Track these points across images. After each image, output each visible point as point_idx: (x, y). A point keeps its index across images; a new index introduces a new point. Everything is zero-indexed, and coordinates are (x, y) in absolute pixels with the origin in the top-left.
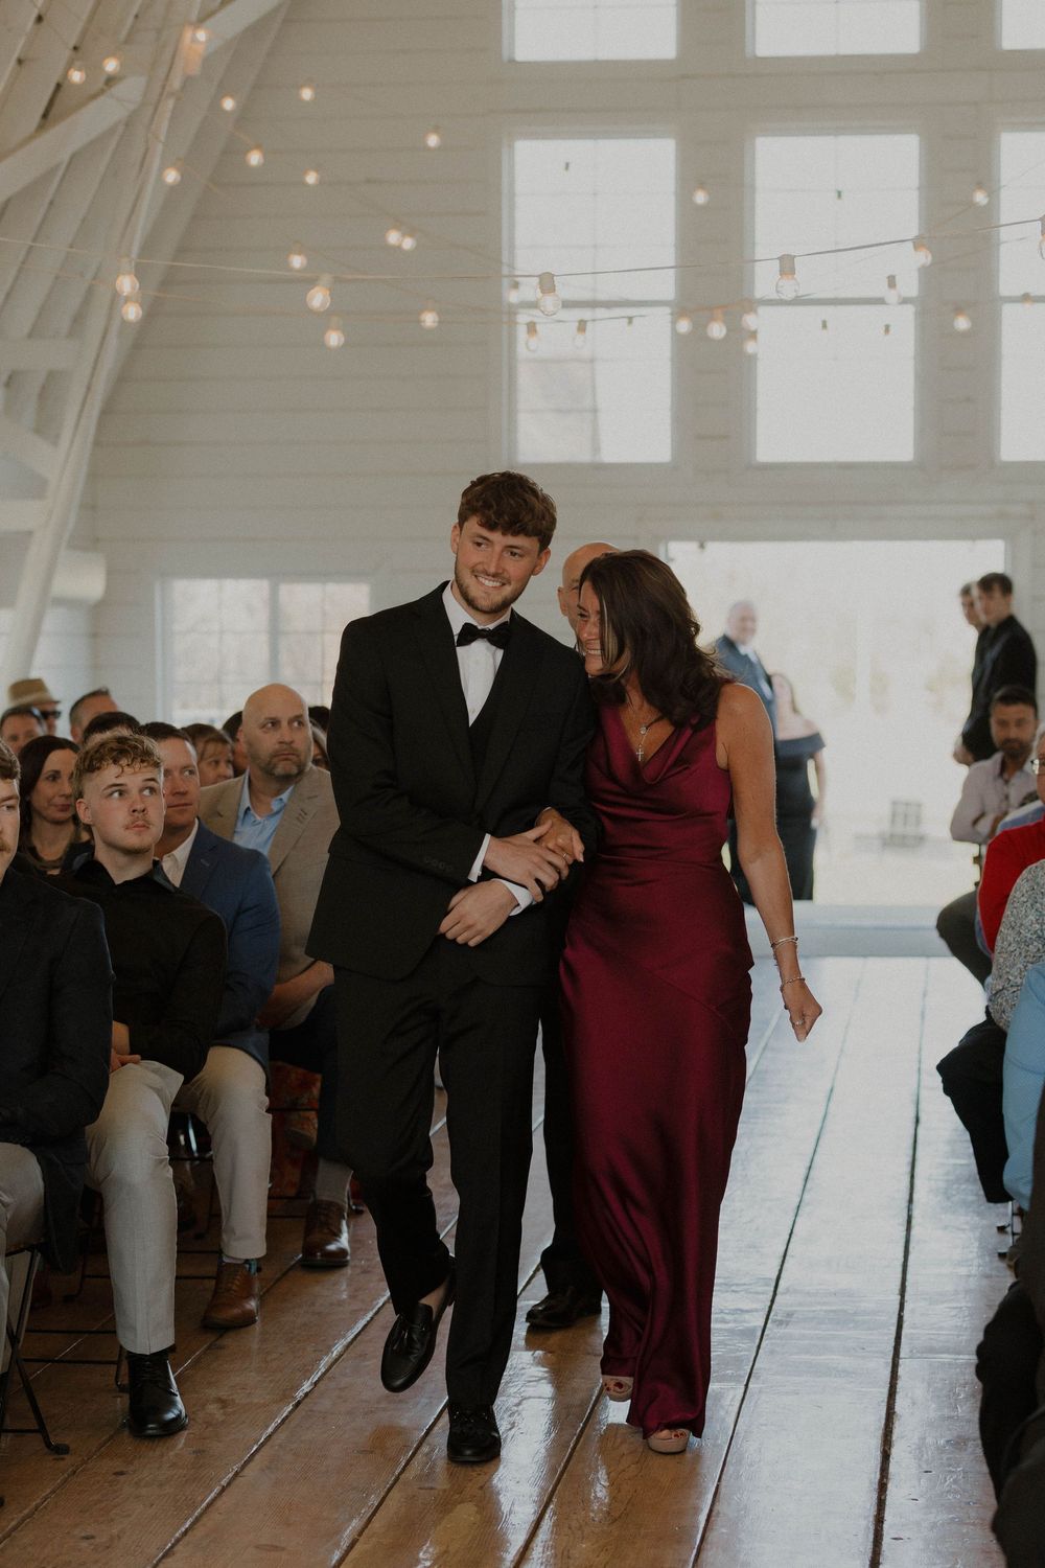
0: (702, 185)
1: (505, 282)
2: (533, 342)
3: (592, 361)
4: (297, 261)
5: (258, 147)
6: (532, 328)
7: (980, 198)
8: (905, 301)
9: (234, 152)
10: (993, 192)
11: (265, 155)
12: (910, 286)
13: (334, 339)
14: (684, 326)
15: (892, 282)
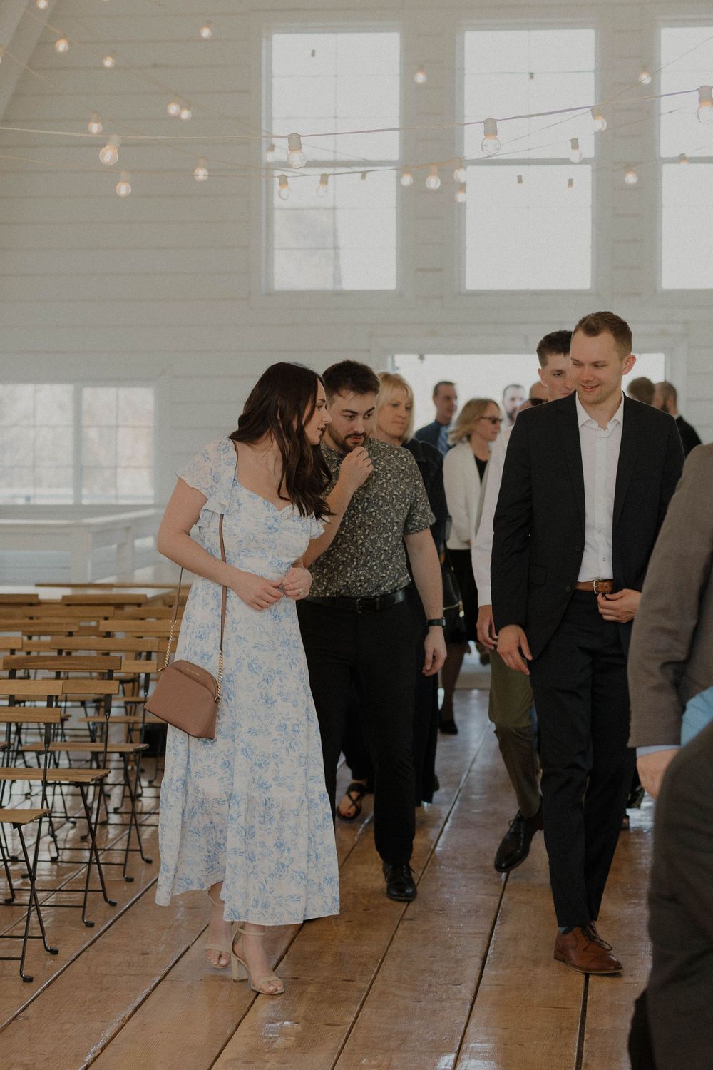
0: (421, 68)
1: (264, 146)
2: (285, 192)
3: (334, 208)
4: (95, 128)
5: (64, 37)
6: (284, 181)
7: (645, 79)
8: (584, 162)
9: (46, 42)
10: (655, 73)
11: (70, 43)
12: (588, 149)
13: (123, 189)
14: (407, 180)
15: (575, 144)
